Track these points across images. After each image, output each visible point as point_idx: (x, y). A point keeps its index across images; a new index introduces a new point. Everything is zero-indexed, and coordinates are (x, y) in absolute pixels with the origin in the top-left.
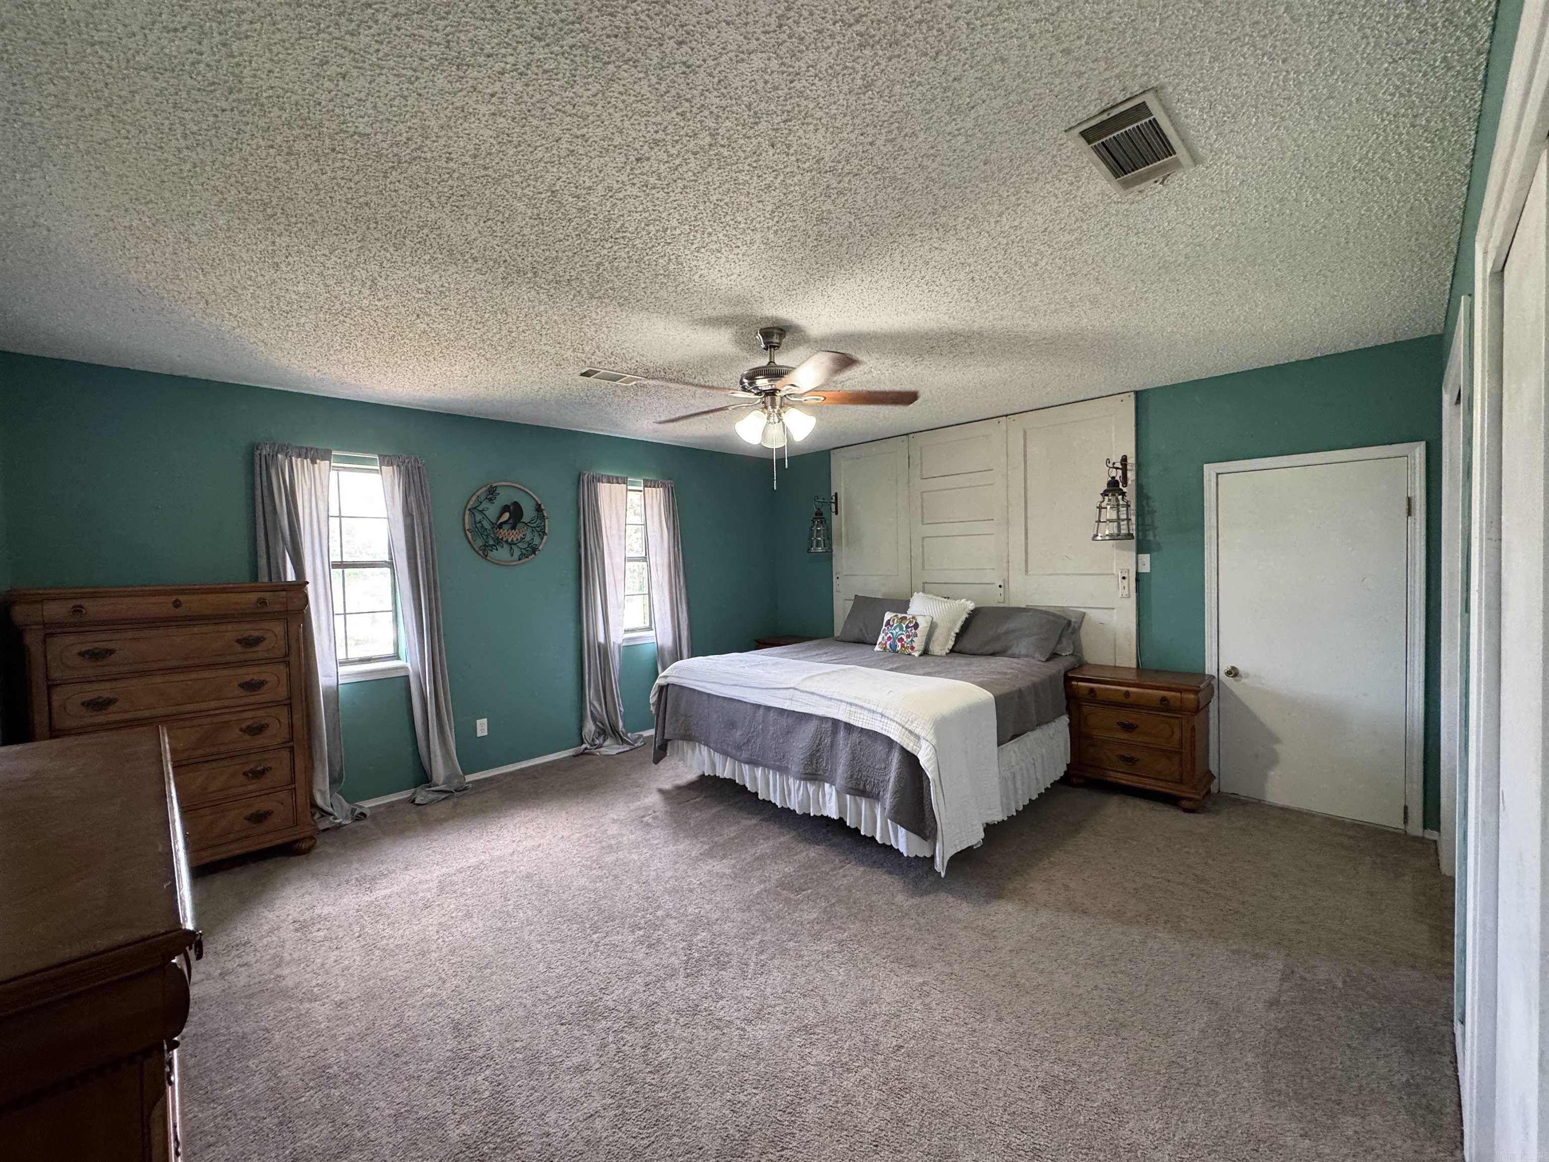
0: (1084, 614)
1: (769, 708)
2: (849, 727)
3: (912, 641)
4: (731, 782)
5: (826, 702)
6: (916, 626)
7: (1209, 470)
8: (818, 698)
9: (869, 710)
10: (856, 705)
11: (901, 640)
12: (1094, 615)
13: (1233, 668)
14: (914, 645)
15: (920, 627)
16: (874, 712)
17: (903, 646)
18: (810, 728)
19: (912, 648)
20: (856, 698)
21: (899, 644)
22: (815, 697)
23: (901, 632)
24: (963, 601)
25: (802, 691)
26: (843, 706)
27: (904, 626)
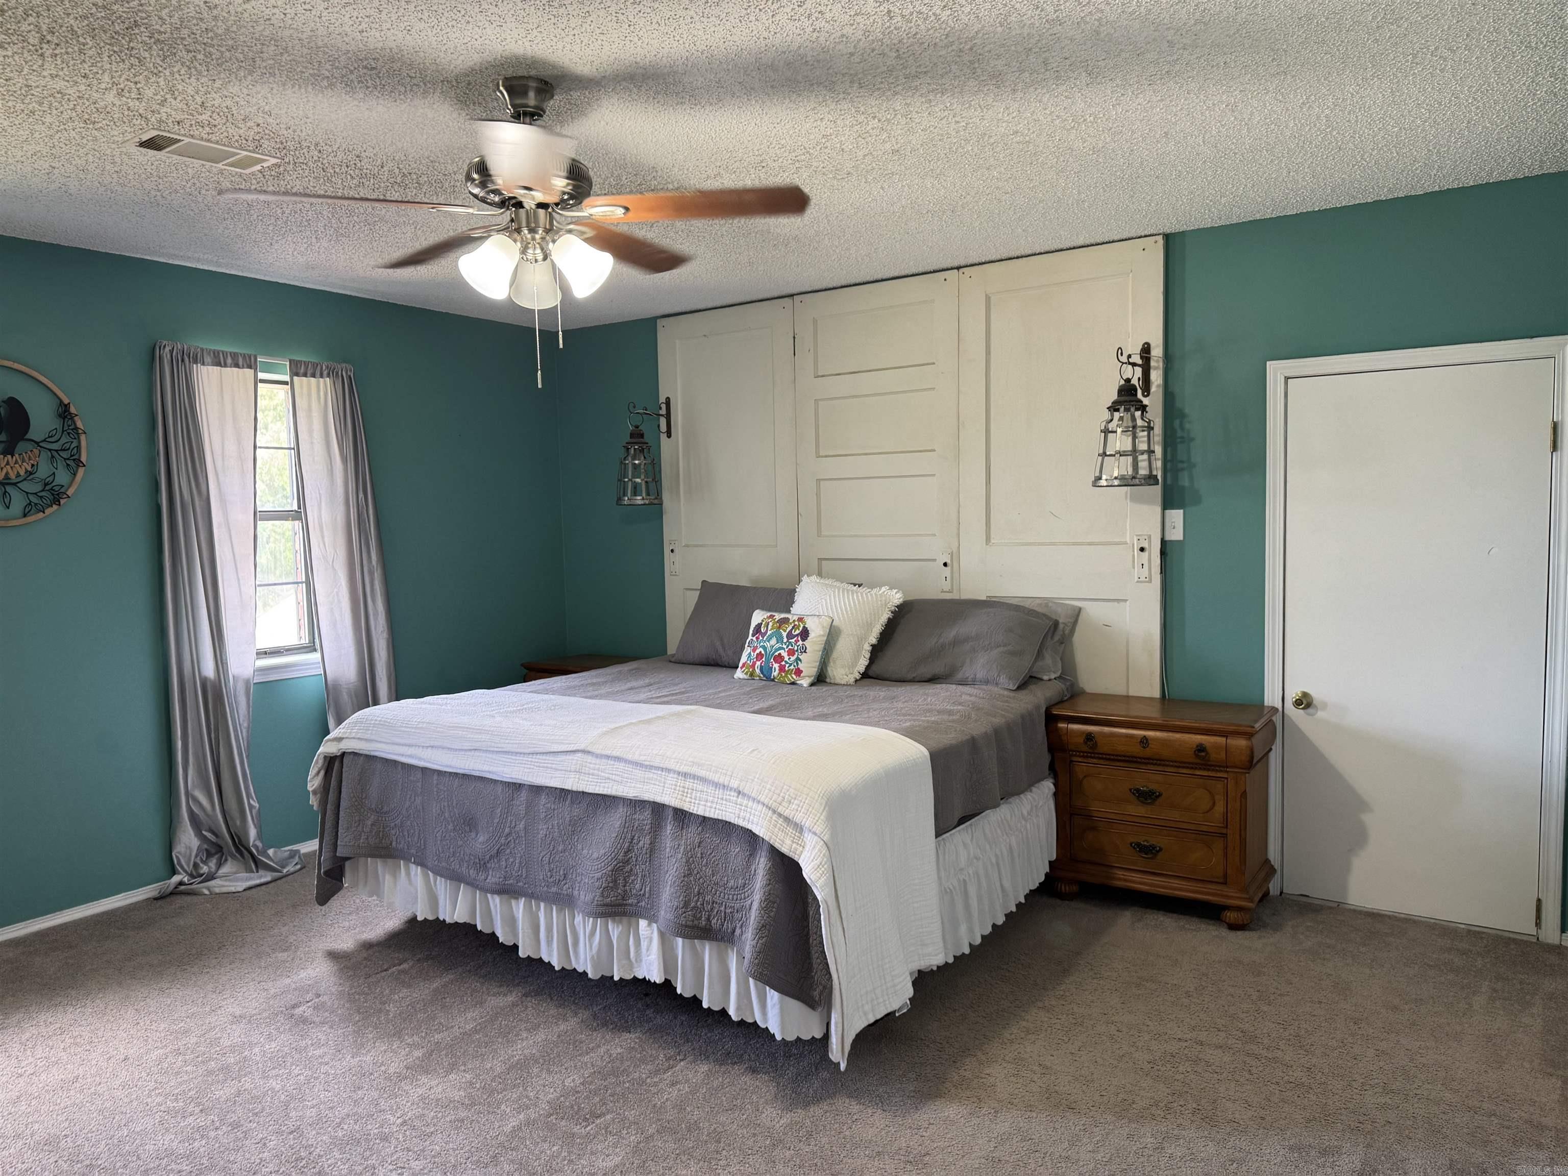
0: (1080, 609)
1: (537, 790)
2: (682, 816)
3: (798, 659)
4: (468, 929)
5: (639, 773)
6: (805, 634)
7: (1276, 370)
8: (629, 768)
9: (716, 785)
10: (694, 777)
11: (779, 659)
12: (1094, 612)
13: (1305, 695)
14: (801, 666)
15: (812, 635)
16: (724, 787)
17: (782, 669)
18: (615, 820)
19: (798, 672)
20: (693, 763)
21: (776, 666)
22: (621, 766)
23: (779, 645)
24: (883, 589)
25: (598, 756)
26: (671, 779)
27: (785, 634)
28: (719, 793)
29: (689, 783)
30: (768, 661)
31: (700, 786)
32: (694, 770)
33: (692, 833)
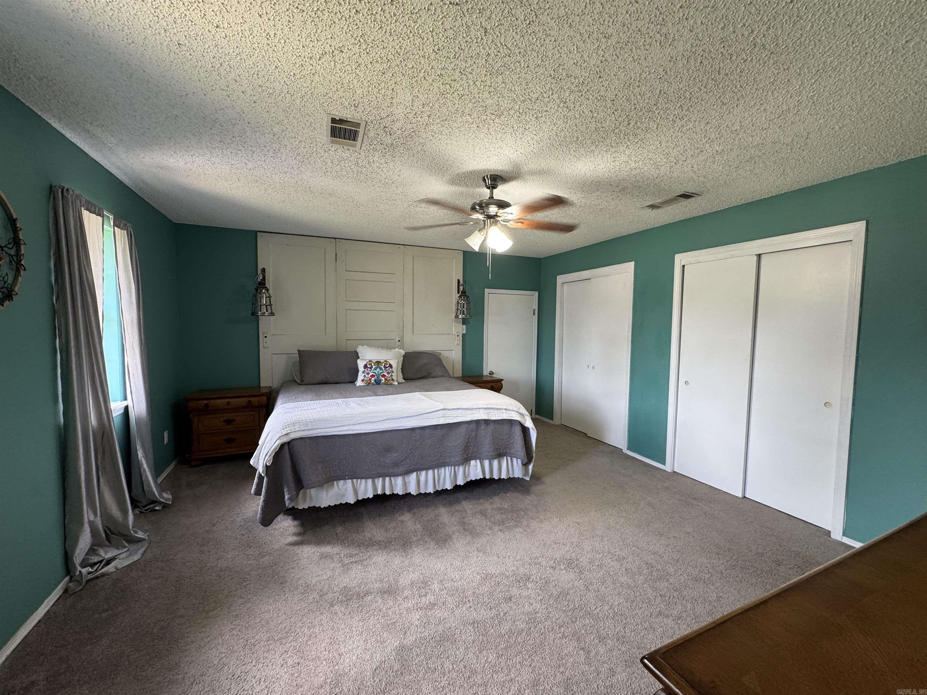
0: (440, 353)
1: (423, 428)
2: (487, 422)
3: (392, 375)
5: (469, 412)
6: (391, 366)
7: (487, 291)
11: (384, 376)
12: (445, 354)
13: (491, 371)
14: (393, 378)
15: (394, 366)
17: (386, 379)
19: (393, 380)
20: (487, 404)
21: (383, 379)
22: (460, 411)
23: (381, 371)
24: (396, 349)
25: (449, 410)
26: (482, 411)
27: (382, 367)
28: (499, 411)
29: (488, 411)
30: (378, 377)
31: (491, 411)
32: (489, 406)
33: (491, 426)
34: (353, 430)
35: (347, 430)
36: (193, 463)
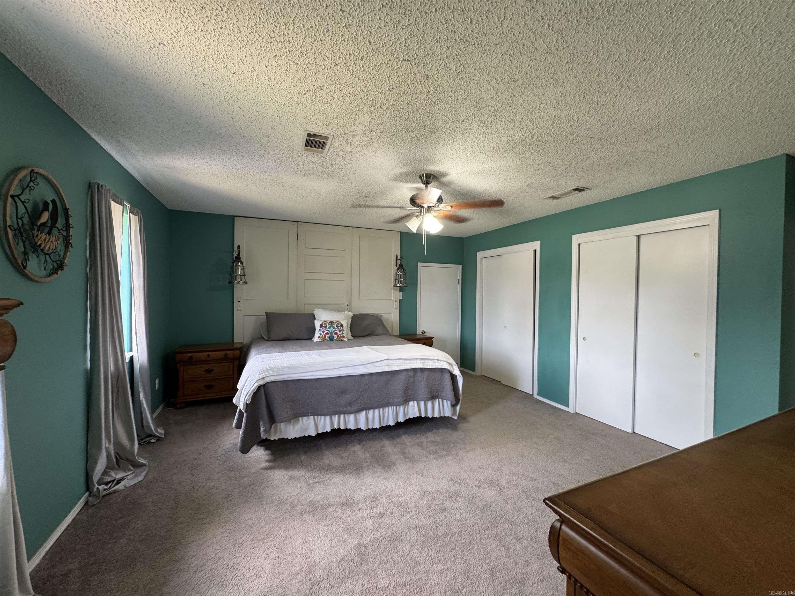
0: (381, 316)
1: (371, 375)
2: (422, 370)
3: (343, 333)
5: (408, 362)
6: (342, 325)
7: (420, 264)
8: (403, 361)
9: (431, 360)
10: (424, 359)
11: (336, 333)
12: (385, 316)
13: (423, 331)
14: (344, 335)
15: (344, 326)
16: (433, 360)
17: (338, 336)
18: (403, 376)
19: (344, 337)
20: (423, 356)
21: (336, 336)
22: (401, 361)
23: (334, 330)
24: (346, 312)
25: (391, 360)
26: (418, 361)
27: (335, 326)
28: (432, 361)
29: (423, 361)
30: (332, 335)
31: (426, 361)
32: (424, 357)
33: (426, 374)
34: (316, 376)
35: (310, 376)
36: (178, 406)
